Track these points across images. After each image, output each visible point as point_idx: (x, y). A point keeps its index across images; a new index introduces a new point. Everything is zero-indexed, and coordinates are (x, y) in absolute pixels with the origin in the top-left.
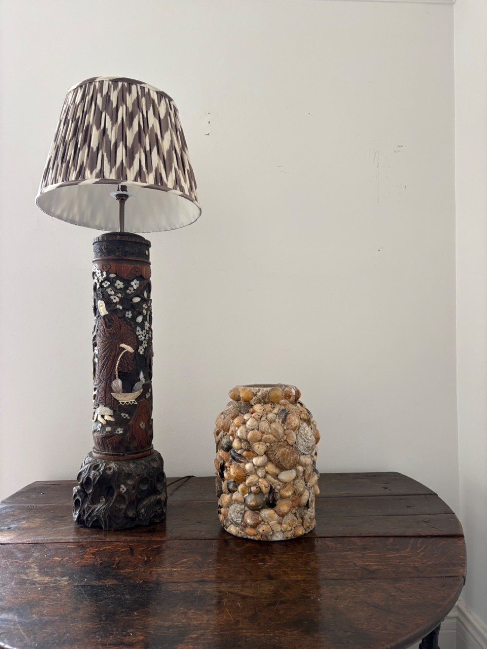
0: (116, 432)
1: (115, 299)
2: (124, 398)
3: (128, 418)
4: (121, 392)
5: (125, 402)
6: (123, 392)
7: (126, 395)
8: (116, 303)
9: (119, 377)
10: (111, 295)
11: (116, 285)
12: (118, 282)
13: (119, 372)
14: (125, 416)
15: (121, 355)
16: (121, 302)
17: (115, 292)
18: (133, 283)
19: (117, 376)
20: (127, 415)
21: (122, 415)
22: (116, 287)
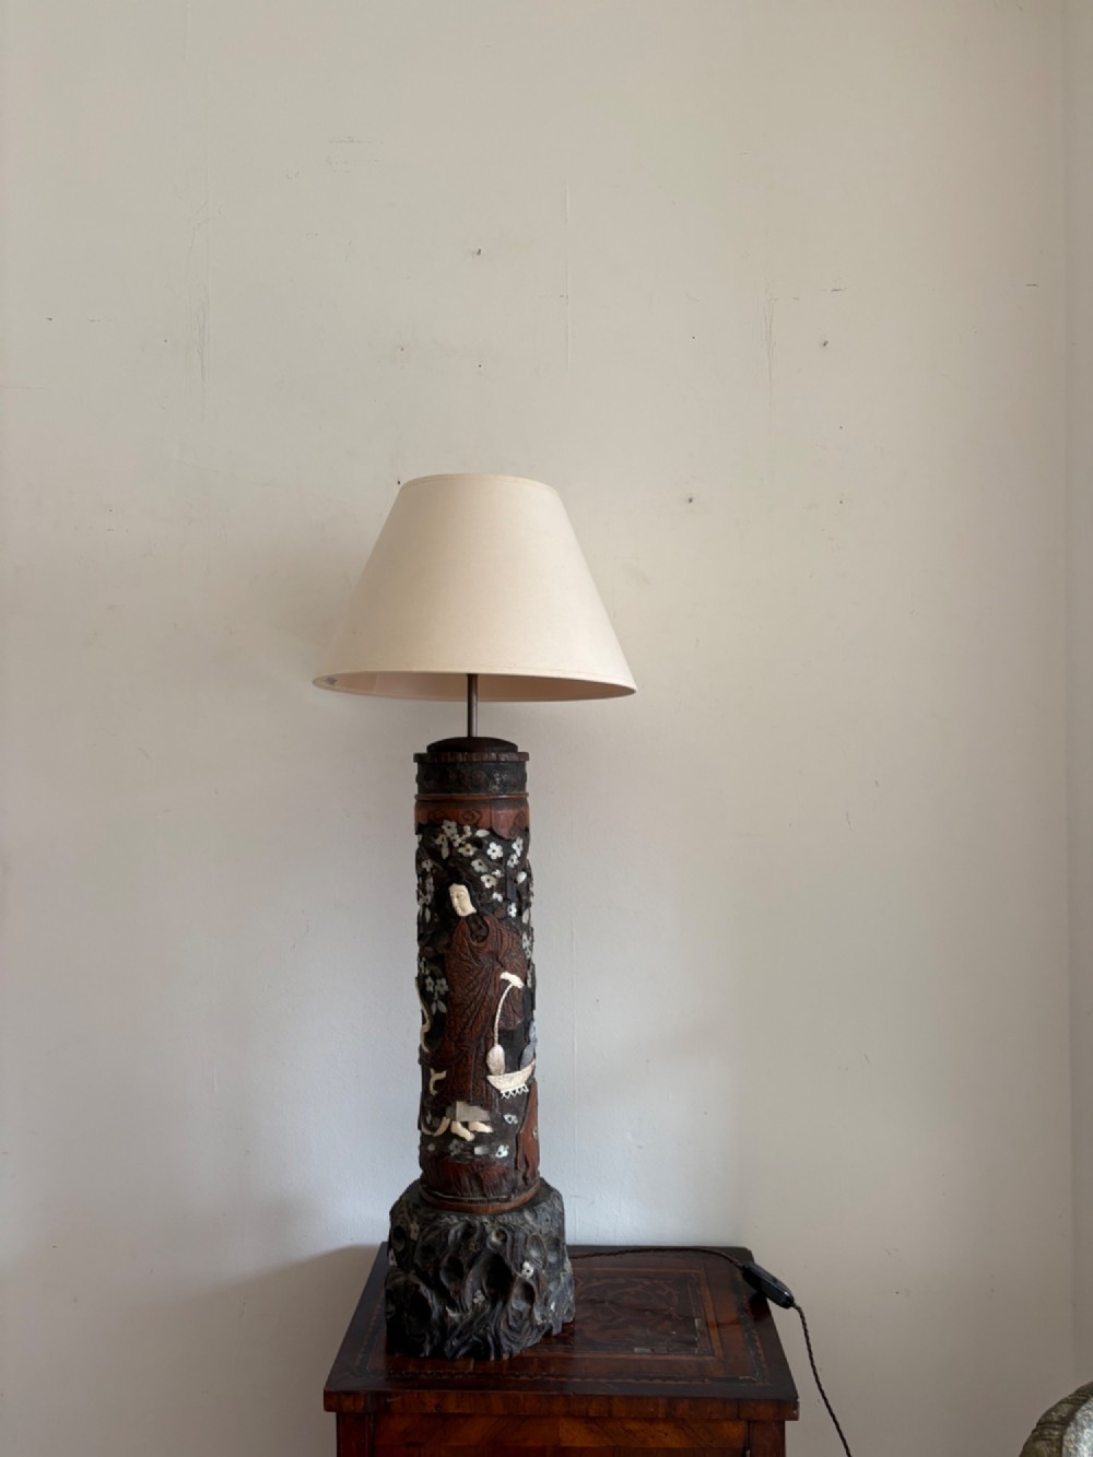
0: (497, 1155)
1: (488, 880)
2: (508, 1085)
3: (516, 1122)
4: (502, 1072)
5: (510, 1091)
6: (506, 1072)
7: (512, 1078)
8: (492, 890)
9: (499, 1043)
10: (481, 874)
11: (489, 852)
12: (493, 846)
13: (499, 1031)
14: (510, 1119)
15: (504, 996)
16: (501, 886)
17: (489, 866)
18: (515, 846)
19: (496, 1039)
20: (514, 1118)
21: (506, 1117)
22: (489, 857)
